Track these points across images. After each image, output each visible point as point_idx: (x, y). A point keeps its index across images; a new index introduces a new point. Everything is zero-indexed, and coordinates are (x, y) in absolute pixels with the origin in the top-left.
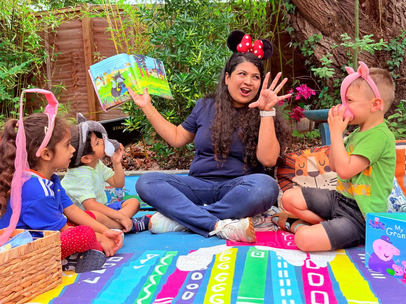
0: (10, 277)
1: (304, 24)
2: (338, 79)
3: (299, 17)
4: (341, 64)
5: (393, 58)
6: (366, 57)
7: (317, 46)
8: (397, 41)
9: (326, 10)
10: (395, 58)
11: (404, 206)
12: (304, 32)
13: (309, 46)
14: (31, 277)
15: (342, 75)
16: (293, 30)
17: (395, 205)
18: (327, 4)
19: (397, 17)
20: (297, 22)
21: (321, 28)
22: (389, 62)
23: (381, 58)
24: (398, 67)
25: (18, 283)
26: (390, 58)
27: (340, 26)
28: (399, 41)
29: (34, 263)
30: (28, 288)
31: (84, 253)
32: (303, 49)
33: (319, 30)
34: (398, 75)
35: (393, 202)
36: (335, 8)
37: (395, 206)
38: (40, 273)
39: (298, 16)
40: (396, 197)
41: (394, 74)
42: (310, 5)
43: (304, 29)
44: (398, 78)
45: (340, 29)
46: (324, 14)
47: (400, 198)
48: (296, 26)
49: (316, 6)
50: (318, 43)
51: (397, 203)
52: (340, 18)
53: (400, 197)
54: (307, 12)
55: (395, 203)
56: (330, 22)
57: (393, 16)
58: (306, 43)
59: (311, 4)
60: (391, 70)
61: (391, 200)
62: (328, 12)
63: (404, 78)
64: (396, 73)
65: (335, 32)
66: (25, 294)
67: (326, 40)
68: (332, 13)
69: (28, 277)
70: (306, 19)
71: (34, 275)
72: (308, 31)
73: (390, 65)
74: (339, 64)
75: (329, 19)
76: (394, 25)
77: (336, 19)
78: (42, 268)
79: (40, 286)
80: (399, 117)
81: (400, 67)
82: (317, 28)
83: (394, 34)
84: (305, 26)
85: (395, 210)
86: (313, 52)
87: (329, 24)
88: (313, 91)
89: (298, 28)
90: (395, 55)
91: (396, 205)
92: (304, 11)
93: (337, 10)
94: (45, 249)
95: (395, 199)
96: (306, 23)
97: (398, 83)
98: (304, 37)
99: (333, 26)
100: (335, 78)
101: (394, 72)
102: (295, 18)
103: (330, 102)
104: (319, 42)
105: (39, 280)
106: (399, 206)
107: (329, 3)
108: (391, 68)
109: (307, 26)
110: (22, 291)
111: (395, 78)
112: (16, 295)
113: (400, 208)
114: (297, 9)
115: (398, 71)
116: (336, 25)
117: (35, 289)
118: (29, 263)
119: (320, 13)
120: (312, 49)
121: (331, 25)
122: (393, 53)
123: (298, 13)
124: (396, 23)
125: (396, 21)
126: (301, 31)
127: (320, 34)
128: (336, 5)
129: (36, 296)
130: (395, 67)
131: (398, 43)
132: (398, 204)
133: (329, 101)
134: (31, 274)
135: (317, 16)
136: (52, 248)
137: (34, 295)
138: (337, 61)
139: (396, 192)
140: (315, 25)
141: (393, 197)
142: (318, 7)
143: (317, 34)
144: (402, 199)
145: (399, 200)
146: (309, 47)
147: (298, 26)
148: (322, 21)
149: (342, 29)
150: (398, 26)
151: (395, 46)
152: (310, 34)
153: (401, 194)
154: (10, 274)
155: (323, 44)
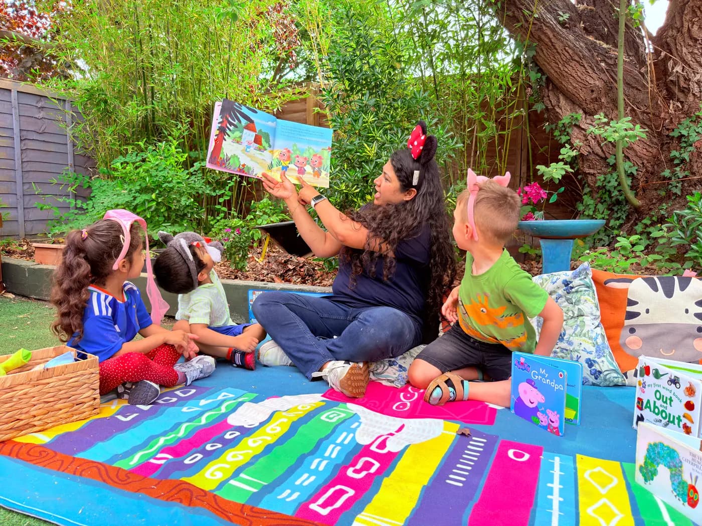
0: (13, 404)
1: (559, 99)
2: (603, 176)
3: (551, 90)
4: (607, 155)
5: (681, 148)
6: (645, 145)
7: (575, 128)
8: (691, 121)
9: (588, 78)
10: (685, 147)
11: (607, 372)
12: (558, 110)
13: (563, 129)
14: (47, 405)
15: (609, 170)
16: (544, 107)
17: (593, 369)
18: (590, 71)
19: (696, 86)
20: (548, 96)
21: (582, 105)
22: (674, 153)
23: (665, 148)
24: (688, 160)
25: (24, 410)
26: (678, 148)
27: (609, 100)
28: (695, 122)
29: (52, 390)
30: (41, 417)
31: (135, 383)
32: (557, 133)
33: (579, 107)
34: (686, 173)
35: (591, 366)
36: (602, 76)
37: (593, 371)
38: (62, 401)
39: (550, 88)
40: (596, 359)
41: (680, 170)
42: (565, 74)
43: (558, 106)
44: (686, 176)
45: (608, 106)
46: (585, 85)
47: (603, 361)
48: (548, 102)
49: (574, 75)
50: (576, 125)
51: (596, 367)
52: (609, 90)
53: (603, 359)
54: (562, 83)
55: (593, 368)
56: (593, 96)
57: (689, 85)
58: (560, 125)
59: (566, 72)
60: (677, 165)
61: (587, 362)
62: (592, 82)
63: (695, 177)
64: (684, 170)
65: (602, 109)
66: (36, 423)
67: (589, 121)
68: (597, 83)
69: (41, 406)
70: (561, 92)
71: (52, 404)
72: (563, 109)
73: (675, 158)
74: (605, 154)
75: (592, 91)
76: (691, 98)
77: (603, 92)
78: (65, 396)
79: (61, 416)
80: (663, 237)
81: (691, 160)
82: (578, 105)
83: (688, 112)
84: (559, 102)
85: (593, 377)
86: (568, 138)
87: (592, 99)
88: (544, 193)
89: (550, 105)
90: (685, 142)
91: (596, 370)
92: (557, 82)
93: (605, 78)
94: (71, 376)
95: (594, 361)
96: (561, 98)
97: (686, 185)
98: (558, 118)
99: (599, 100)
100: (599, 173)
101: (681, 168)
102: (547, 91)
103: (590, 206)
104: (577, 123)
105: (61, 409)
106: (600, 372)
107: (594, 70)
108: (676, 162)
109: (563, 102)
110: (32, 420)
111: (681, 177)
112: (22, 423)
113: (601, 375)
114: (548, 79)
115: (688, 166)
116: (603, 100)
117: (53, 419)
118: (44, 390)
119: (580, 84)
120: (568, 134)
121: (596, 100)
122: (683, 139)
123: (551, 84)
124: (694, 94)
125: (694, 92)
126: (554, 109)
127: (581, 112)
128: (604, 72)
129: (53, 426)
130: (683, 161)
131: (691, 125)
132: (598, 369)
133: (588, 205)
134: (48, 402)
135: (575, 88)
136: (83, 375)
137: (50, 425)
138: (602, 150)
139: (596, 352)
140: (573, 100)
141: (591, 359)
142: (575, 76)
143: (577, 113)
144: (606, 363)
145: (601, 364)
146: (563, 131)
147: (551, 102)
148: (583, 95)
149: (611, 105)
150: (696, 99)
151: (687, 129)
152: (566, 113)
153: (605, 354)
154: (11, 400)
155: (583, 127)
